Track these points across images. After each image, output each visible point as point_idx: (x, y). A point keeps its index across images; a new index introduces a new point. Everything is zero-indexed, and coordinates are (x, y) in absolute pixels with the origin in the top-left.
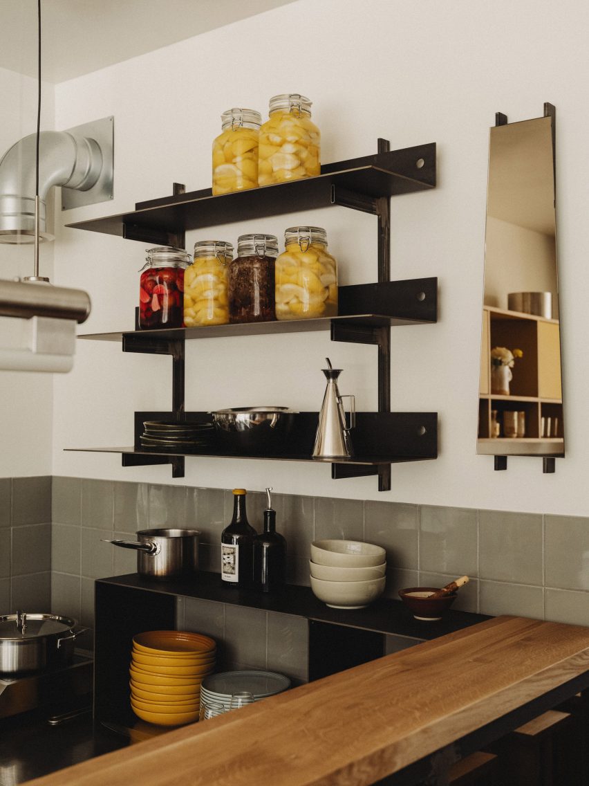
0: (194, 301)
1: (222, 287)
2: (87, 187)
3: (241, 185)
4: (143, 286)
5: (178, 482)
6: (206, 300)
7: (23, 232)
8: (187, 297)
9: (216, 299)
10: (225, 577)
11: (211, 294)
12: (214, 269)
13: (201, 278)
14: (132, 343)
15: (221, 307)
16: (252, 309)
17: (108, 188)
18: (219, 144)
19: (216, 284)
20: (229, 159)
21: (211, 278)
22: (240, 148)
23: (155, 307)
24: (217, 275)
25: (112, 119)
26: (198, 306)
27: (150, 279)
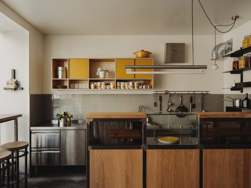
0: (240, 65)
1: (244, 63)
2: (228, 50)
3: (246, 47)
4: (233, 64)
5: (242, 93)
6: (242, 65)
7: (217, 59)
8: (239, 65)
9: (243, 65)
10: (244, 106)
11: (242, 64)
12: (243, 60)
13: (241, 62)
14: (232, 72)
15: (244, 66)
16: (248, 65)
17: (232, 49)
18: (243, 41)
19: (243, 62)
20: (244, 44)
21: (243, 61)
22: (246, 41)
23: (235, 67)
24: (244, 61)
25: (232, 39)
26: (241, 66)
27: (234, 63)
